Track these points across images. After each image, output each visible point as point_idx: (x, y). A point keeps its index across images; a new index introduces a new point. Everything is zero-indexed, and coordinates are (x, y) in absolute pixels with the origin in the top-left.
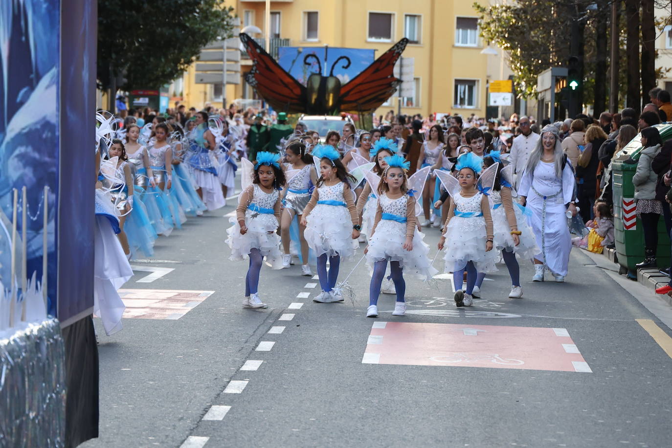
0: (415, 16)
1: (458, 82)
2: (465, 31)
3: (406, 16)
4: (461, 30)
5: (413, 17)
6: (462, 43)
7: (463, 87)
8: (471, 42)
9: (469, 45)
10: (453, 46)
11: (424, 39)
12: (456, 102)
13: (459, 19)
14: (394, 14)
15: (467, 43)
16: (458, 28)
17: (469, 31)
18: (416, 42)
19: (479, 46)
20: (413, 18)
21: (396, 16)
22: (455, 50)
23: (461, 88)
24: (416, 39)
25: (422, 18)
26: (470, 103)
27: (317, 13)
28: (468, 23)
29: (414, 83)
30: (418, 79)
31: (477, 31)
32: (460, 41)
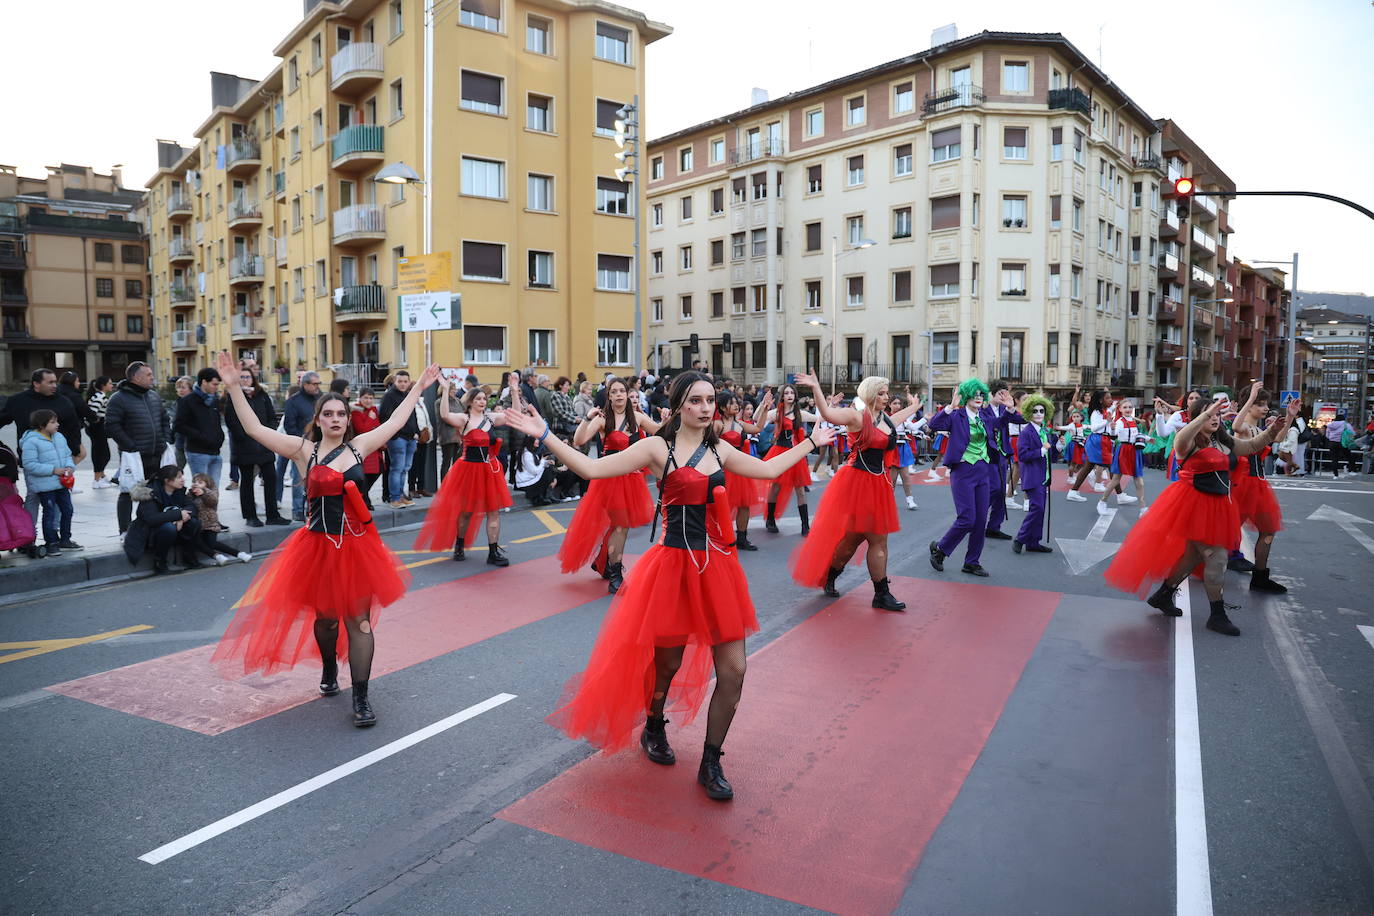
0: (547, 254)
1: (606, 334)
2: (610, 273)
3: (532, 253)
4: (605, 272)
5: (544, 254)
6: (609, 286)
7: (612, 341)
8: (621, 286)
9: (618, 289)
10: (596, 291)
12: (602, 359)
13: (601, 257)
14: (504, 246)
15: (615, 287)
16: (601, 268)
17: (617, 273)
18: (549, 286)
20: (544, 256)
21: (508, 249)
22: (600, 294)
23: (609, 342)
24: (549, 283)
25: (555, 256)
26: (624, 359)
27: (402, 247)
28: (614, 263)
29: (549, 336)
30: (553, 331)
31: (629, 274)
32: (606, 285)
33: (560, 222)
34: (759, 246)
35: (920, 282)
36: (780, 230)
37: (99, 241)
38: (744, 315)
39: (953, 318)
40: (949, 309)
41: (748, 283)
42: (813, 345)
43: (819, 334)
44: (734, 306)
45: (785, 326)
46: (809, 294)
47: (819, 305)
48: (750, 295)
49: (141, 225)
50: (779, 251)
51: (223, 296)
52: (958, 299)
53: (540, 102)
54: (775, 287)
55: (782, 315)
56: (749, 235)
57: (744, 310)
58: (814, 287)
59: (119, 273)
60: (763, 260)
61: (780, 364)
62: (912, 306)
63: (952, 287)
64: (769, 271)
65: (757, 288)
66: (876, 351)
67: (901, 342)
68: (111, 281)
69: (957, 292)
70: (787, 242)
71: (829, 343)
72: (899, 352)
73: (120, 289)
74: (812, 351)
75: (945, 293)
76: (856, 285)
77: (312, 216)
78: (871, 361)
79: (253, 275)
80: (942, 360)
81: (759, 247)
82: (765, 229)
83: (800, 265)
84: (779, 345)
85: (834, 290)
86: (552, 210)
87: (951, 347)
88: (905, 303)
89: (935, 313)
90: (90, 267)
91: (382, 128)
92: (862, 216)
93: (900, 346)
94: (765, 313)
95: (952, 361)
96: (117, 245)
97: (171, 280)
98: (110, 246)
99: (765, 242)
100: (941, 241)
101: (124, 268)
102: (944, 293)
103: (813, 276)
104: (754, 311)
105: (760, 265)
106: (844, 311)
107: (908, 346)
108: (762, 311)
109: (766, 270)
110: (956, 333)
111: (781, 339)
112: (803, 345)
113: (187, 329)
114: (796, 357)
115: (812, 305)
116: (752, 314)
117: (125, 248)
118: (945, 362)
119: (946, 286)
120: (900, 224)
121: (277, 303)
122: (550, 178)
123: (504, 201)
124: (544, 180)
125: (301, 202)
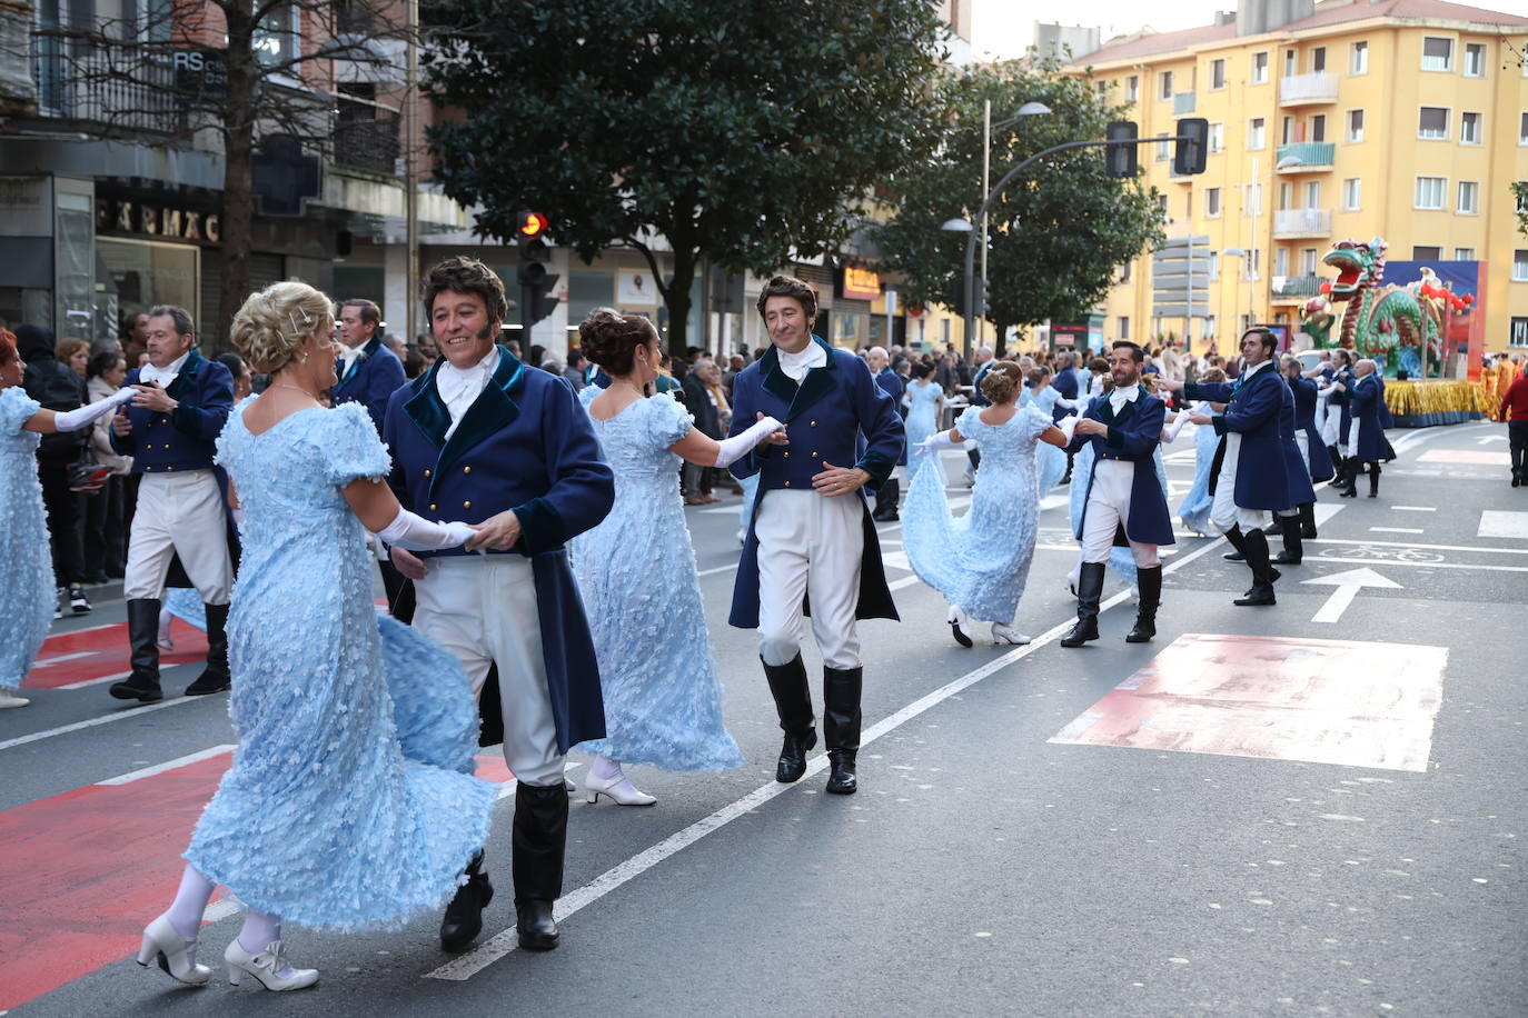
0: (1467, 249)
1: (1515, 320)
3: (1457, 249)
4: (1520, 264)
6: (1522, 277)
7: (1522, 325)
10: (1511, 281)
12: (1512, 341)
13: (1518, 251)
14: (1442, 248)
16: (1516, 261)
20: (1465, 252)
21: (1445, 250)
22: (1513, 285)
23: (1519, 326)
25: (1476, 251)
32: (1519, 276)
33: (1482, 221)
53: (1470, 118)
77: (1241, 209)
86: (1475, 211)
91: (1333, 145)
121: (1138, 274)
122: (1475, 184)
123: (1444, 211)
124: (1468, 185)
125: (1221, 193)
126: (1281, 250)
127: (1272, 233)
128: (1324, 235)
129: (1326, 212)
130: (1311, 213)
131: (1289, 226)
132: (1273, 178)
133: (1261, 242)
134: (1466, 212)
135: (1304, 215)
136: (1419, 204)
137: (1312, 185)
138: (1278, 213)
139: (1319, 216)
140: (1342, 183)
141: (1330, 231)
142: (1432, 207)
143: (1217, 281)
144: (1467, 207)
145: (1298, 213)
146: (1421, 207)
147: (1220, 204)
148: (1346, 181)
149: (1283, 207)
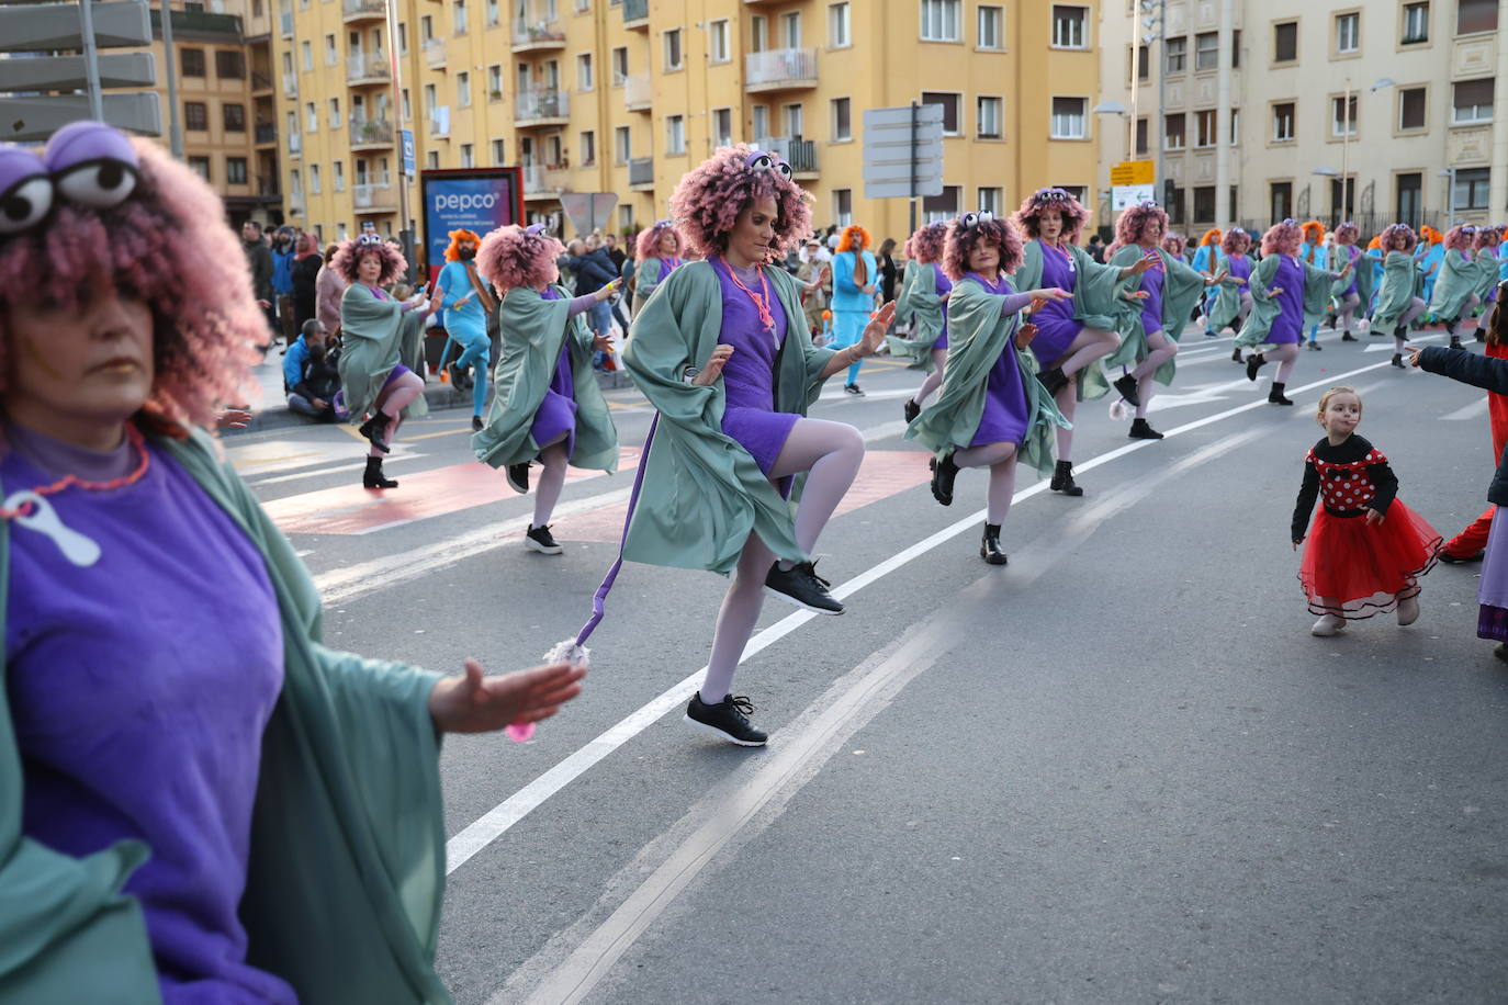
0: (995, 99)
2: (1064, 117)
3: (980, 99)
4: (1059, 117)
5: (991, 99)
6: (1062, 134)
8: (1074, 133)
9: (1071, 137)
10: (1050, 140)
11: (1007, 131)
13: (1056, 99)
14: (960, 95)
15: (1068, 134)
16: (1055, 113)
17: (1071, 117)
18: (996, 137)
19: (1085, 136)
20: (990, 102)
21: (963, 98)
22: (1053, 143)
24: (995, 132)
25: (1004, 101)
27: (848, 99)
28: (1069, 105)
29: (995, 194)
30: (1000, 189)
31: (1083, 118)
32: (1059, 131)
33: (1010, 60)
34: (1208, 56)
35: (1439, 103)
36: (1237, 33)
37: (186, 45)
38: (1183, 152)
39: (1482, 148)
40: (1479, 138)
41: (1189, 109)
42: (1282, 190)
43: (1290, 175)
44: (1166, 140)
45: (1242, 165)
46: (1276, 121)
47: (1291, 134)
48: (1192, 125)
49: (240, 19)
50: (1236, 63)
51: (499, 143)
52: (1490, 125)
54: (1230, 112)
55: (1237, 151)
56: (1191, 43)
57: (1182, 143)
58: (1285, 111)
59: (214, 94)
60: (1213, 76)
61: (1233, 218)
62: (1426, 135)
63: (1483, 109)
64: (1220, 89)
65: (1202, 115)
66: (1373, 196)
67: (1409, 182)
68: (202, 106)
69: (1491, 115)
70: (1247, 50)
71: (1306, 186)
72: (1406, 195)
73: (216, 117)
74: (1279, 198)
75: (1474, 117)
76: (1346, 108)
77: (706, 56)
78: (1367, 209)
79: (556, 115)
80: (1466, 205)
81: (1208, 60)
82: (1215, 34)
83: (1266, 82)
84: (1233, 192)
85: (1313, 116)
86: (1000, 46)
87: (1479, 188)
88: (1418, 130)
89: (1458, 144)
90: (177, 85)
92: (1357, 14)
93: (1406, 188)
94: (1214, 149)
95: (1480, 205)
96: (210, 51)
97: (349, 111)
98: (200, 54)
99: (1216, 51)
100: (1468, 50)
101: (219, 86)
102: (1471, 117)
103: (1283, 96)
104: (1196, 145)
105: (1208, 83)
106: (1329, 143)
107: (1419, 187)
108: (1209, 145)
109: (1216, 90)
110: (1487, 170)
111: (1234, 184)
112: (1268, 189)
113: (372, 181)
114: (1257, 207)
115: (1281, 134)
116: (1195, 150)
117: (220, 55)
118: (1471, 207)
119: (1475, 108)
120: (1411, 27)
121: (601, 153)
122: (999, 9)
123: (960, 44)
124: (990, 11)
125: (682, 36)
126: (758, 108)
127: (744, 85)
128: (809, 84)
129: (810, 52)
130: (790, 54)
131: (766, 71)
132: (740, 10)
133: (731, 98)
134: (989, 48)
135: (782, 58)
136: (926, 34)
137: (793, 17)
138: (750, 57)
139: (802, 57)
140: (827, 10)
141: (816, 78)
142: (944, 39)
143: (684, 155)
144: (989, 41)
145: (774, 54)
146: (930, 38)
147: (682, 52)
148: (833, 7)
149: (757, 49)
